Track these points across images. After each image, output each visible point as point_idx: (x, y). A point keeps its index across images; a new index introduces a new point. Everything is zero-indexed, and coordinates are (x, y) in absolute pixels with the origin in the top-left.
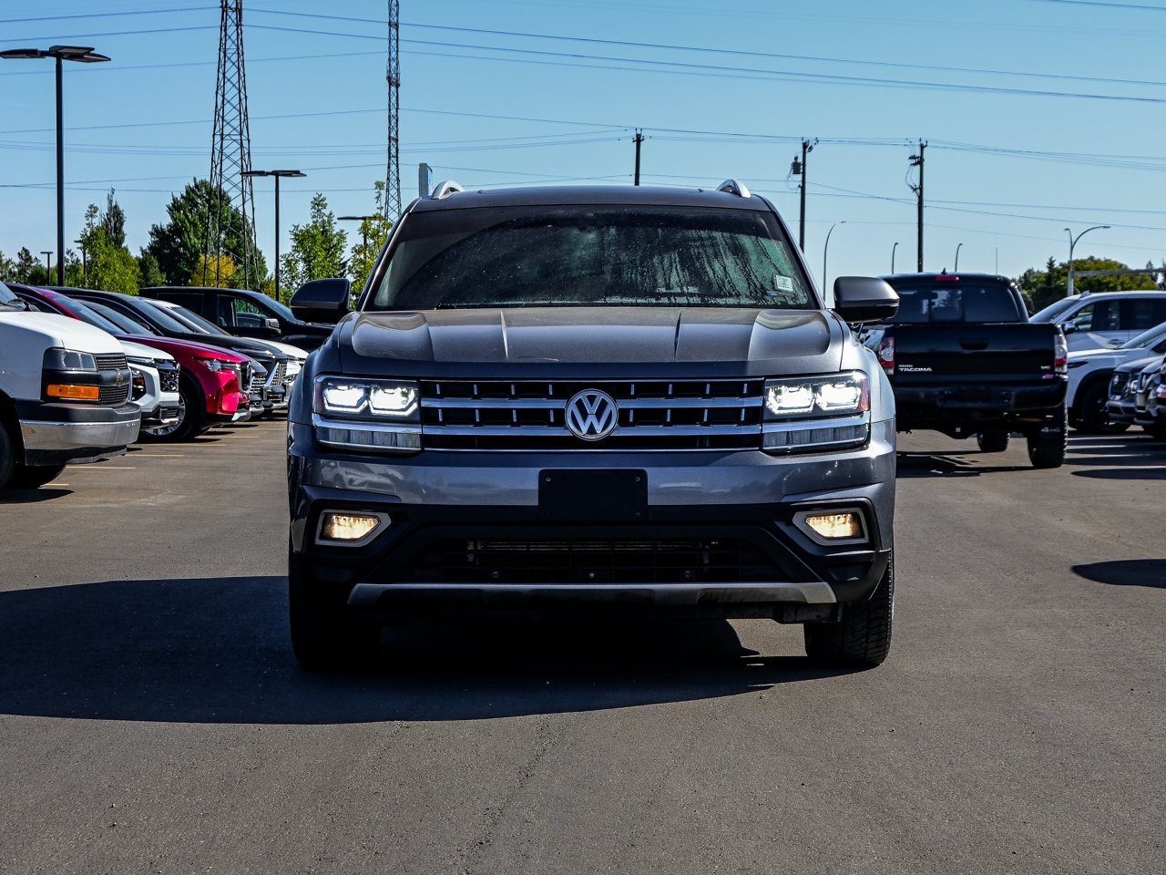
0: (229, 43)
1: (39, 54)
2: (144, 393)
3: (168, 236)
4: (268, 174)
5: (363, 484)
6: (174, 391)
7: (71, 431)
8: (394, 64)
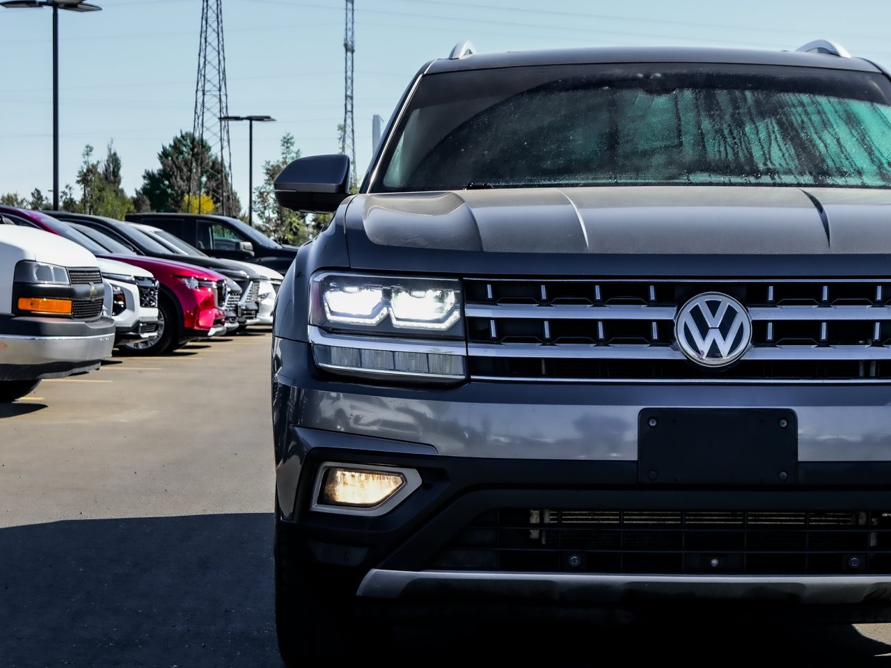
0: (210, 12)
1: (37, 4)
2: (125, 308)
3: (159, 179)
4: (242, 119)
5: (374, 423)
6: (153, 306)
7: (42, 346)
8: (349, 34)
